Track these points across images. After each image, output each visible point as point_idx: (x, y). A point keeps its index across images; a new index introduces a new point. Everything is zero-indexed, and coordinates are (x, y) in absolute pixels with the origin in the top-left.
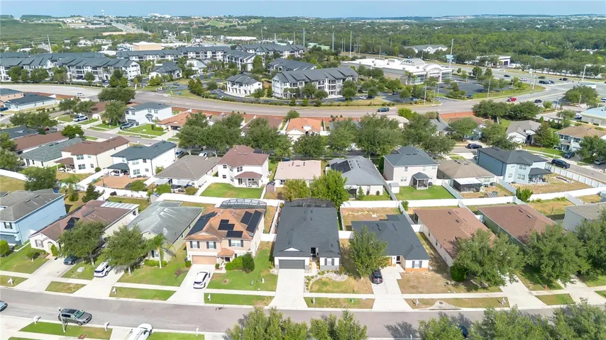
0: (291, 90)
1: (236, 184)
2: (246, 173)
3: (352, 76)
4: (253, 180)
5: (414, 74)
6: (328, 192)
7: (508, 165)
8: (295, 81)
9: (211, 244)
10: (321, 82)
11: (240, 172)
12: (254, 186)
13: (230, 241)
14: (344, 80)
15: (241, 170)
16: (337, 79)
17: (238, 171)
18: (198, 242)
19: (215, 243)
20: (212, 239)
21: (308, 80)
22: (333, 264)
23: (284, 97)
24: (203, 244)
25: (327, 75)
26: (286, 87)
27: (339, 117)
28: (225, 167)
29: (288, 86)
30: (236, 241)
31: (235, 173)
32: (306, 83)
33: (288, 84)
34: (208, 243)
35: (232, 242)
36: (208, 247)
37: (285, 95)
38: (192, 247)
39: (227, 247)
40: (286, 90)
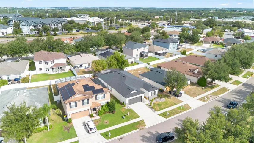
0: (35, 30)
1: (51, 72)
2: (57, 64)
3: (65, 22)
4: (61, 68)
5: (90, 22)
6: (118, 63)
7: (170, 44)
8: (36, 25)
9: (85, 101)
10: (51, 25)
11: (53, 64)
12: (63, 72)
13: (96, 96)
14: (62, 24)
15: (53, 63)
16: (59, 23)
17: (52, 63)
18: (76, 103)
19: (88, 100)
20: (86, 98)
21: (43, 24)
22: (155, 94)
23: (30, 34)
24: (79, 103)
25: (53, 22)
26: (31, 28)
27: (75, 37)
28: (40, 63)
29: (32, 27)
30: (100, 96)
31: (50, 65)
32: (42, 25)
33: (32, 26)
34: (83, 101)
35: (98, 96)
36: (83, 104)
37: (31, 33)
38: (71, 107)
39: (94, 101)
40: (31, 30)
